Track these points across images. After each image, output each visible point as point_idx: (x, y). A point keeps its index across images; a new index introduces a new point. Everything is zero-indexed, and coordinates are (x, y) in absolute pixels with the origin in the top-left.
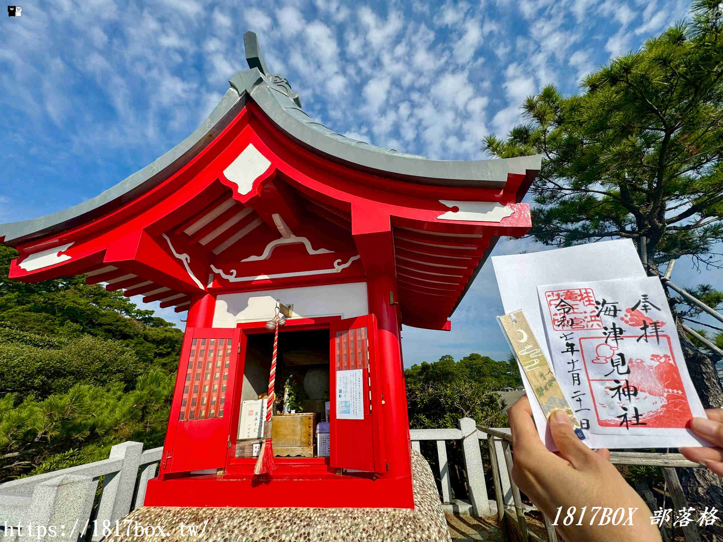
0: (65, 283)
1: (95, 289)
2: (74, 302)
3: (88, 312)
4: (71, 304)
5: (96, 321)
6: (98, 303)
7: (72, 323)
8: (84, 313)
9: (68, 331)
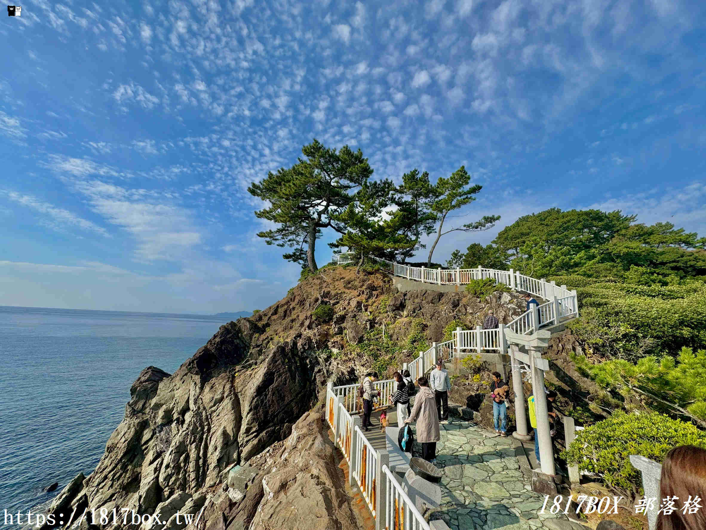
0: (608, 233)
1: (637, 230)
2: (627, 247)
3: (643, 253)
4: (625, 250)
5: (657, 260)
6: (648, 243)
7: (637, 267)
8: (640, 255)
9: (637, 275)
